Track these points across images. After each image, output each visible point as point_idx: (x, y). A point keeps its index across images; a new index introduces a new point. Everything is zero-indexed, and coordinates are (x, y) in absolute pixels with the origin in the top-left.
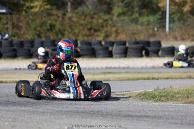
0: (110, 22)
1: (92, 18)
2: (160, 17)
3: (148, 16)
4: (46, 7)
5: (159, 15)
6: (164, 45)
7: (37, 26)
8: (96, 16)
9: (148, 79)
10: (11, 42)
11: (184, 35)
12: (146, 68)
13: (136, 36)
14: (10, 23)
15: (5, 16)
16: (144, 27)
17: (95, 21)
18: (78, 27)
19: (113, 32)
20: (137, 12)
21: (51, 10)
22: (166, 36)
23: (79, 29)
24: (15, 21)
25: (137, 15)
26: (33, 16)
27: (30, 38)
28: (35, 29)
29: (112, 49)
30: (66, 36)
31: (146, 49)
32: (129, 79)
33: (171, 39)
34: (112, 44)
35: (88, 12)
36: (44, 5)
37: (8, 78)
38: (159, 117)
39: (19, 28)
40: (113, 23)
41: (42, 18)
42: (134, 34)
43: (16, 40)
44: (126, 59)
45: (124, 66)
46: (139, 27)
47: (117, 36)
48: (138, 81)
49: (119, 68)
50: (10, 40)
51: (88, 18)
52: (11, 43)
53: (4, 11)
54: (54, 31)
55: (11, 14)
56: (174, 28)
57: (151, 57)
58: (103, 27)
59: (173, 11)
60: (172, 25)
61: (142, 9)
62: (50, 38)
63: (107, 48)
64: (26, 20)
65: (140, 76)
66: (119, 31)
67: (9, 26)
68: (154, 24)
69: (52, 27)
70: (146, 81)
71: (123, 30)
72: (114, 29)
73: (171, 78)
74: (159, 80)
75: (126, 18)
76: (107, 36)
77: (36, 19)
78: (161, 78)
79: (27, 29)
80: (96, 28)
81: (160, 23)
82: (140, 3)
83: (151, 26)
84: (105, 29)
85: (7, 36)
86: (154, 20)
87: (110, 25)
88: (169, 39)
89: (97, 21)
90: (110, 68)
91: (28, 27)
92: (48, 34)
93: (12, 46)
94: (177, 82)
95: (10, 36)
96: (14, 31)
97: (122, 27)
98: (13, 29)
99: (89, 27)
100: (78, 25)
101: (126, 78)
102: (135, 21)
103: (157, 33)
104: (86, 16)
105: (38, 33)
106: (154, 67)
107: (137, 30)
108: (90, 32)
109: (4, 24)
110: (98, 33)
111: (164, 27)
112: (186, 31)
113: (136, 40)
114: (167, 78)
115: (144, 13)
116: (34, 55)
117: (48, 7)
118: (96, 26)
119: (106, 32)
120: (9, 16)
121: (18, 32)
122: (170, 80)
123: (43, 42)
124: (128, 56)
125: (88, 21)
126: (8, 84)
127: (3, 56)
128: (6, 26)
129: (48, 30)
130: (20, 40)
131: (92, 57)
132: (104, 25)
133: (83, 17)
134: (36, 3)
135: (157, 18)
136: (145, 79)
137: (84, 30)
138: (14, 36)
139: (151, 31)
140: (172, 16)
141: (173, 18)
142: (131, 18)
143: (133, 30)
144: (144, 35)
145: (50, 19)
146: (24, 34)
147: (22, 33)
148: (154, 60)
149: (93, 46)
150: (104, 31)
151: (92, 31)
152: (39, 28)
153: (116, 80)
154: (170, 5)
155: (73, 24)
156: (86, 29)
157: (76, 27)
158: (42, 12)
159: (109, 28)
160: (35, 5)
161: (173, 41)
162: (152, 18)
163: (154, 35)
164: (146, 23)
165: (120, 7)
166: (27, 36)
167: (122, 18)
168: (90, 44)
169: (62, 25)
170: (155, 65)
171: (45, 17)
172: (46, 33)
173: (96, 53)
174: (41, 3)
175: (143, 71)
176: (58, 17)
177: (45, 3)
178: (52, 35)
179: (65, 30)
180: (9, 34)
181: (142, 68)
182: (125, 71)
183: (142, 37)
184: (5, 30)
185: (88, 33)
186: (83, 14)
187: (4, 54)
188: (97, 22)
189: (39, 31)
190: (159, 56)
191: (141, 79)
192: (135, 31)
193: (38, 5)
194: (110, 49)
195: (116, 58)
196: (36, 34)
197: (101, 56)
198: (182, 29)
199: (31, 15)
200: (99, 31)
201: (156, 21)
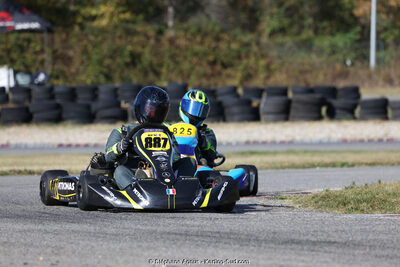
0: (255, 48)
1: (218, 39)
2: (358, 37)
3: (332, 34)
4: (122, 16)
5: (357, 34)
6: (367, 94)
7: (105, 57)
8: (225, 36)
9: (333, 165)
10: (51, 89)
12: (329, 143)
13: (308, 76)
14: (48, 50)
15: (38, 36)
16: (324, 58)
17: (223, 46)
18: (189, 58)
19: (261, 69)
20: (310, 27)
21: (134, 22)
22: (370, 76)
23: (190, 62)
24: (58, 45)
25: (310, 33)
27: (89, 82)
28: (100, 63)
29: (259, 105)
30: (163, 78)
31: (329, 103)
32: (293, 166)
33: (381, 83)
34: (259, 93)
35: (210, 27)
36: (119, 13)
37: (44, 164)
38: (355, 245)
39: (68, 60)
40: (261, 50)
41: (113, 39)
42: (303, 72)
43: (60, 85)
44: (287, 124)
45: (283, 138)
46: (314, 58)
47: (268, 78)
48: (311, 170)
49: (274, 143)
50: (48, 85)
51: (208, 41)
52: (51, 93)
53: (35, 25)
54: (139, 66)
55: (50, 31)
56: (387, 58)
57: (339, 119)
58: (239, 57)
59: (385, 24)
60: (382, 54)
61: (322, 20)
62: (130, 80)
63: (249, 103)
64: (81, 44)
65: (316, 159)
66: (273, 67)
67: (47, 56)
68: (345, 52)
69: (135, 59)
70: (330, 169)
71: (282, 64)
72: (262, 63)
73: (381, 164)
74: (356, 168)
75: (288, 40)
76: (248, 77)
77: (101, 42)
78: (360, 164)
79: (82, 62)
80: (225, 60)
81: (357, 49)
82: (316, 9)
83: (340, 57)
84: (245, 62)
85: (42, 77)
86: (346, 43)
87: (255, 54)
88: (376, 84)
89: (228, 46)
90: (255, 143)
91: (84, 57)
92: (126, 72)
93: (52, 97)
94: (391, 171)
95: (49, 77)
96: (56, 67)
97: (280, 57)
98: (54, 64)
99: (211, 58)
100: (188, 54)
101: (287, 164)
102: (307, 45)
103: (352, 70)
104: (206, 35)
105: (105, 70)
106: (345, 141)
107: (310, 64)
108: (213, 69)
109: (36, 53)
110: (229, 71)
111: (366, 57)
113: (308, 85)
114: (372, 164)
115: (324, 28)
116: (98, 115)
117: (128, 16)
118: (226, 56)
119: (246, 68)
120: (46, 36)
121: (65, 69)
122: (379, 167)
123: (116, 90)
124: (291, 118)
125: (209, 46)
127: (34, 120)
128: (40, 57)
129: (127, 65)
130: (68, 85)
131: (218, 121)
132: (243, 55)
133: (198, 39)
134: (103, 9)
135: (350, 38)
136: (326, 165)
137: (201, 65)
138: (57, 77)
139: (338, 67)
140: (382, 36)
141: (384, 40)
142: (298, 39)
143: (303, 64)
144: (325, 75)
145: (131, 43)
146: (78, 72)
147: (73, 70)
148: (345, 127)
149: (220, 99)
150: (241, 67)
151: (218, 67)
152: (107, 62)
153: (267, 168)
154: (378, 12)
155: (177, 52)
156: (205, 63)
157: (185, 58)
158: (116, 27)
159: (252, 60)
160: (100, 12)
161: (383, 86)
162: (340, 40)
163: (344, 75)
164: (328, 50)
165: (275, 17)
166: (83, 77)
167: (280, 39)
168: (213, 93)
169: (156, 53)
170: (348, 137)
171: (120, 37)
172: (123, 71)
173: (227, 111)
174: (112, 9)
175: (322, 148)
176: (148, 38)
177: (121, 9)
178: (135, 75)
179: (161, 65)
180: (46, 74)
181: (321, 143)
182: (285, 148)
183: (320, 80)
184: (37, 64)
185: (209, 70)
186: (199, 30)
187: (35, 116)
188: (229, 48)
189: (108, 67)
190: (355, 118)
191: (318, 165)
192: (307, 67)
193: (105, 14)
194: (255, 104)
195: (268, 121)
196: (101, 72)
197: (236, 117)
199: (93, 34)
200: (231, 65)
201: (349, 45)
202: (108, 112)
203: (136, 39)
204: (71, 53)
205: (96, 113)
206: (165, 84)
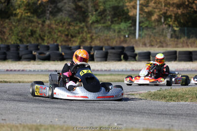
0: (86, 29)
1: (69, 25)
2: (130, 25)
3: (119, 24)
5: (129, 23)
6: (138, 50)
7: (20, 32)
8: (72, 23)
11: (153, 41)
12: (126, 71)
13: (109, 42)
16: (114, 34)
17: (72, 28)
18: (57, 33)
19: (88, 39)
20: (109, 20)
21: (32, 17)
22: (136, 42)
23: (57, 35)
25: (109, 23)
26: (16, 23)
27: (12, 43)
28: (17, 34)
29: (94, 54)
30: (45, 42)
31: (124, 53)
33: (141, 45)
34: (90, 49)
35: (66, 20)
36: (25, 13)
37: (6, 78)
39: (3, 33)
40: (88, 30)
41: (23, 24)
42: (108, 40)
44: (106, 62)
46: (111, 34)
47: (91, 42)
54: (34, 36)
56: (143, 35)
57: (129, 61)
58: (79, 33)
59: (143, 19)
60: (141, 33)
61: (114, 18)
62: (31, 43)
64: (9, 26)
66: (93, 37)
68: (124, 31)
69: (33, 33)
71: (98, 36)
72: (89, 35)
75: (100, 26)
76: (83, 42)
77: (18, 25)
79: (10, 34)
80: (72, 34)
81: (130, 30)
82: (113, 13)
83: (122, 33)
84: (81, 35)
86: (125, 27)
87: (86, 32)
88: (139, 45)
91: (11, 32)
92: (29, 39)
97: (96, 33)
99: (66, 33)
100: (56, 31)
101: (116, 80)
102: (108, 28)
103: (128, 39)
104: (64, 23)
105: (20, 38)
106: (133, 70)
107: (110, 37)
108: (67, 38)
110: (74, 39)
111: (135, 34)
112: (154, 38)
115: (115, 21)
116: (22, 58)
117: (29, 14)
118: (72, 32)
119: (81, 38)
123: (27, 46)
124: (108, 60)
125: (66, 28)
126: (12, 84)
130: (6, 44)
132: (80, 32)
133: (61, 25)
134: (18, 11)
135: (127, 25)
137: (62, 36)
139: (122, 38)
140: (141, 25)
141: (141, 27)
142: (104, 25)
143: (107, 37)
144: (116, 42)
145: (32, 27)
146: (7, 39)
148: (132, 64)
150: (79, 38)
151: (70, 37)
154: (140, 14)
155: (51, 30)
156: (63, 35)
157: (55, 33)
158: (24, 19)
159: (84, 34)
160: (17, 13)
161: (142, 47)
162: (123, 25)
163: (125, 41)
164: (117, 31)
165: (94, 16)
167: (96, 25)
168: (70, 48)
169: (42, 31)
170: (134, 68)
171: (26, 23)
172: (27, 38)
174: (22, 11)
176: (39, 24)
177: (26, 11)
178: (33, 40)
179: (45, 36)
181: (122, 71)
183: (114, 43)
185: (65, 39)
186: (61, 21)
188: (74, 29)
189: (21, 36)
190: (136, 60)
192: (108, 38)
194: (92, 53)
195: (98, 61)
196: (18, 39)
198: (150, 36)
199: (14, 22)
200: (75, 37)
201: (126, 28)
202: (27, 56)
203: (33, 24)
204: (5, 30)
205: (21, 56)
206: (46, 44)
